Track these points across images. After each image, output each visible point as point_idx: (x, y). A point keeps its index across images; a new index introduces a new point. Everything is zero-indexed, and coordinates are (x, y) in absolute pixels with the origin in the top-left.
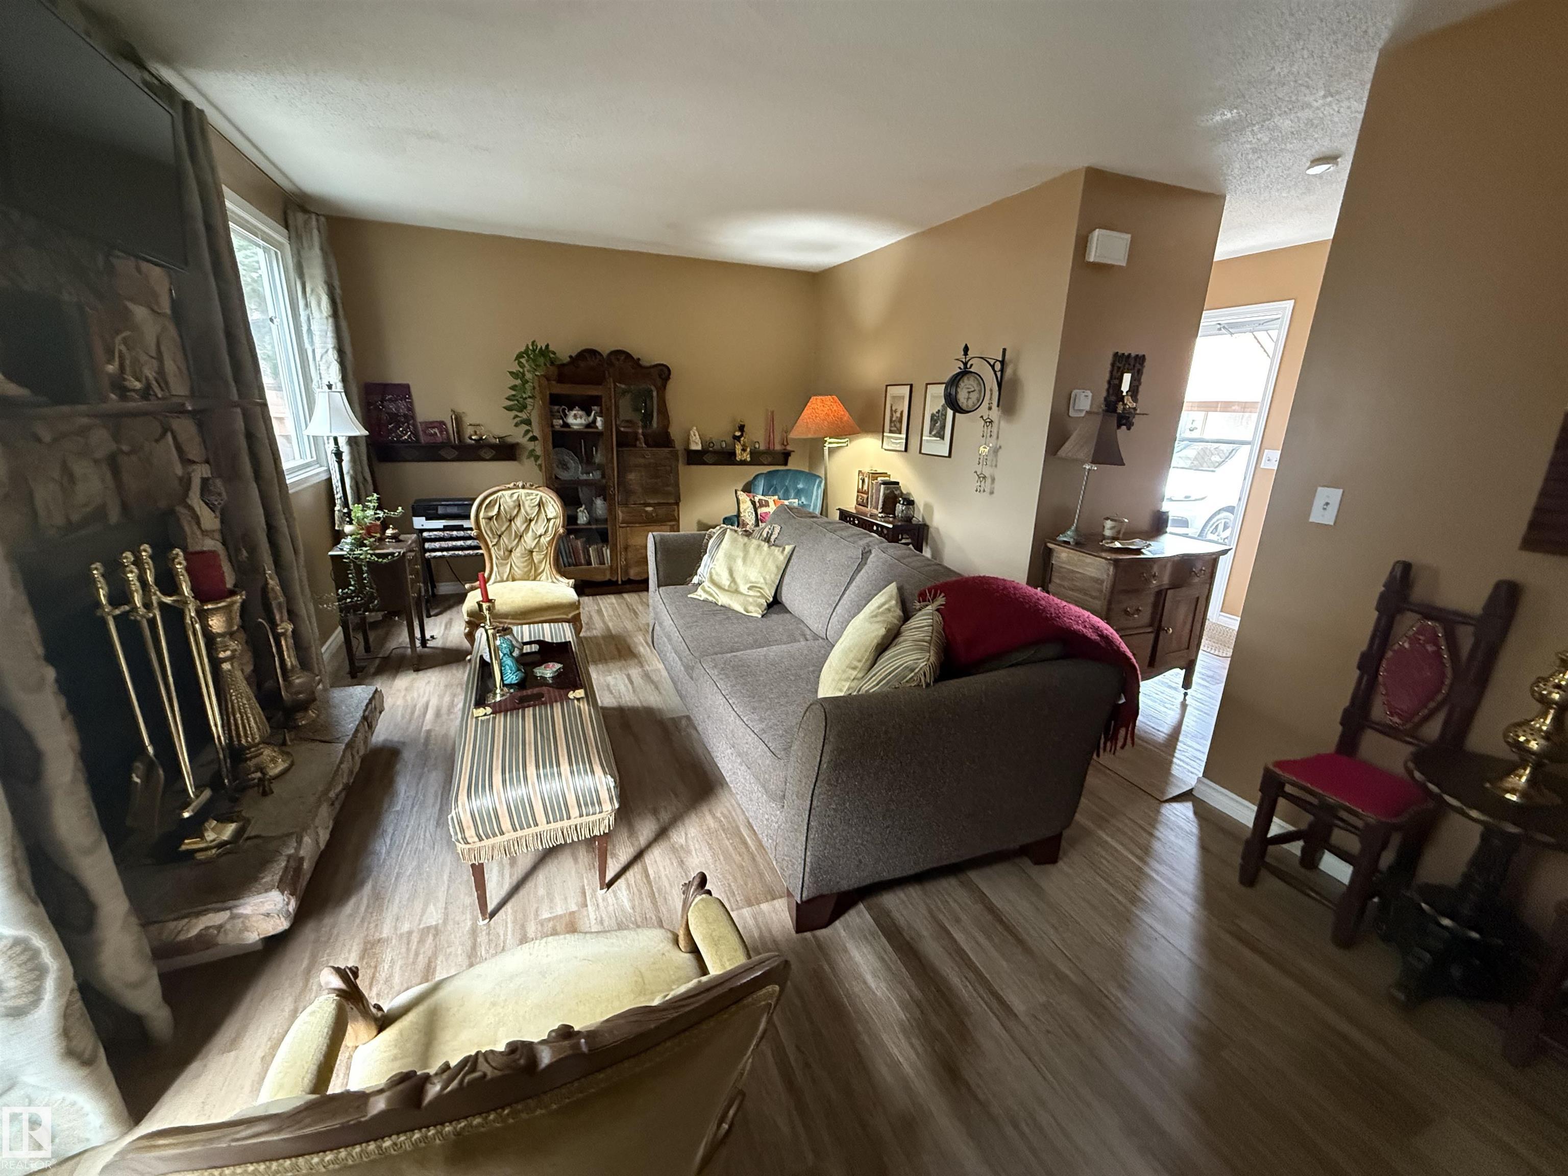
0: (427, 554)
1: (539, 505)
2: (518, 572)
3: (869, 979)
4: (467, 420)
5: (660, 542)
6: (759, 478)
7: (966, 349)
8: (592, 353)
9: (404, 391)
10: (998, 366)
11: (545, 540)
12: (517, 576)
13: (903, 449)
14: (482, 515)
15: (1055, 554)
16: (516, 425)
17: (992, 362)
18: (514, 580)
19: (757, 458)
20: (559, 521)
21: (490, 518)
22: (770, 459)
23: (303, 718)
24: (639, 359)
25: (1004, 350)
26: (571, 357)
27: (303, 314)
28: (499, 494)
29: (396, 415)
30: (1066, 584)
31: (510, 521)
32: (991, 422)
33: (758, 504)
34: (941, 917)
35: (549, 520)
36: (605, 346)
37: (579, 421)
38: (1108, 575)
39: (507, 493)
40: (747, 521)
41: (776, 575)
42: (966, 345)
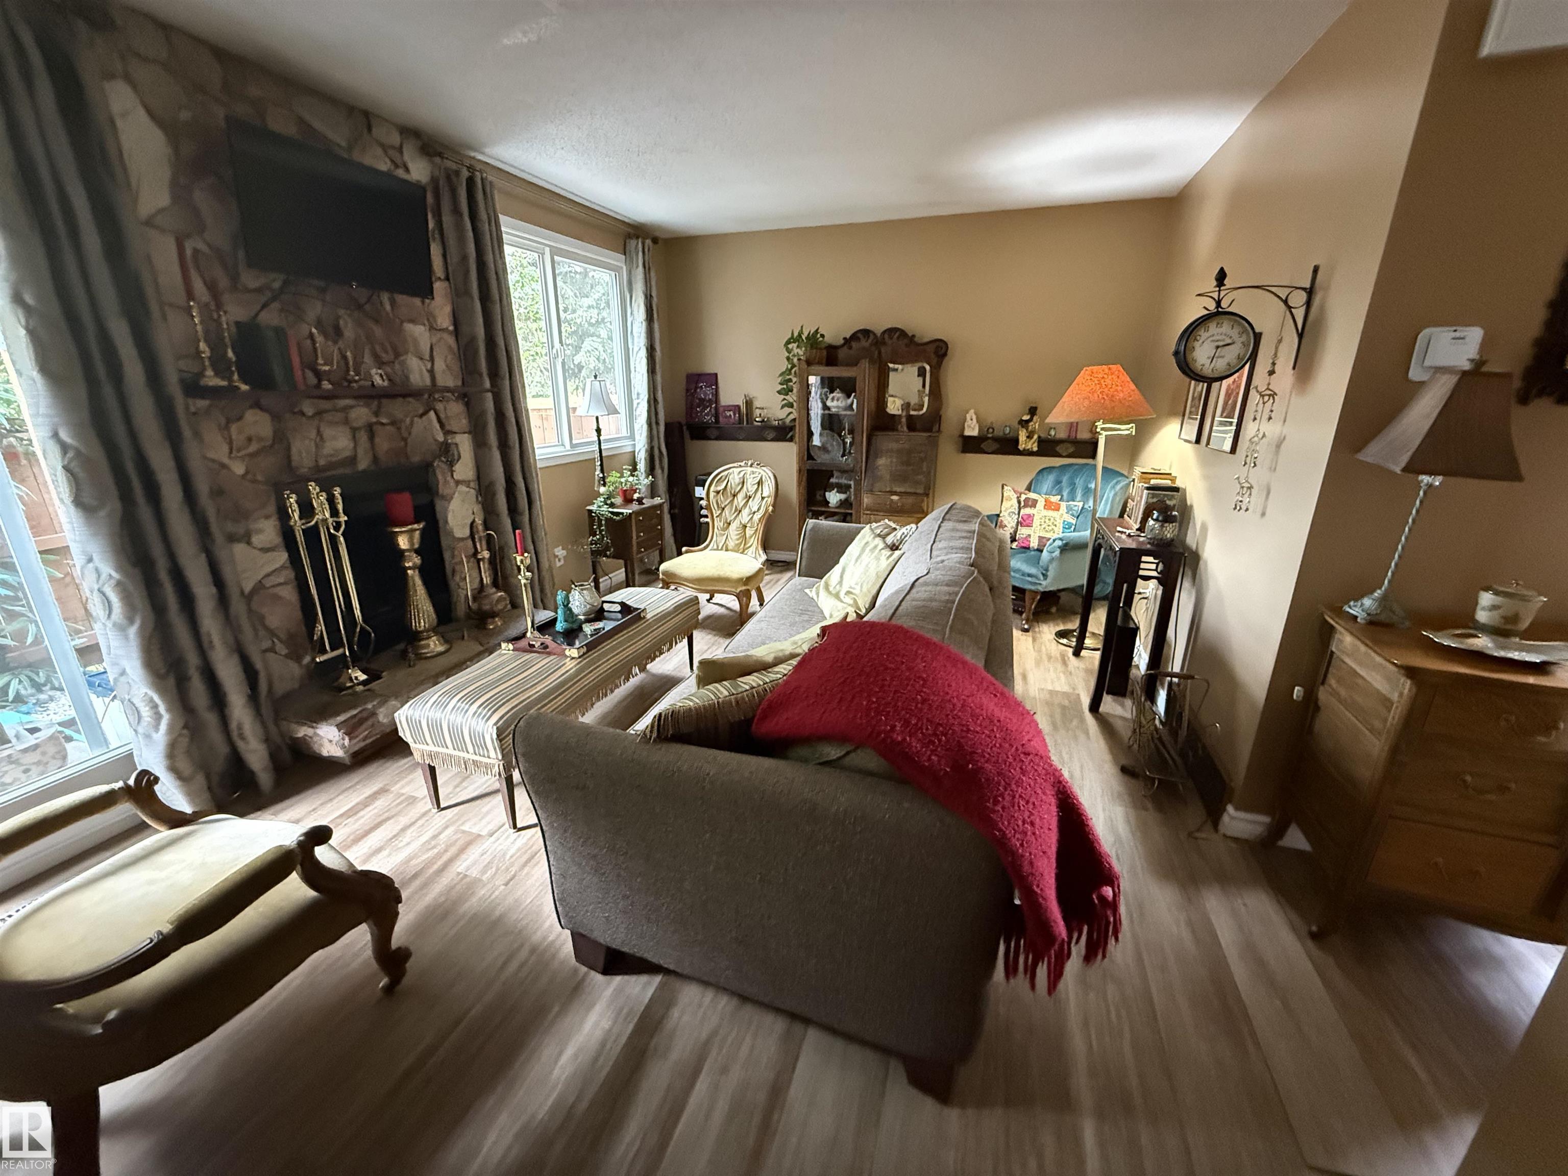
0: (702, 520)
1: (759, 483)
2: (731, 544)
4: (757, 404)
5: (811, 530)
6: (1050, 473)
7: (1221, 277)
8: (866, 333)
9: (713, 379)
10: (1298, 299)
11: (757, 517)
12: (730, 547)
13: (1194, 438)
14: (712, 489)
15: (1337, 636)
16: (783, 407)
17: (1283, 293)
18: (727, 550)
19: (1047, 447)
20: (770, 500)
21: (718, 492)
22: (1071, 450)
23: (492, 623)
24: (914, 336)
25: (1316, 270)
26: (845, 339)
27: (629, 319)
28: (731, 471)
29: (704, 400)
30: (1343, 692)
31: (734, 496)
32: (1273, 395)
33: (1022, 504)
35: (763, 498)
36: (879, 326)
37: (835, 403)
38: (1401, 695)
39: (736, 470)
40: (1005, 522)
41: (874, 584)
42: (1222, 269)
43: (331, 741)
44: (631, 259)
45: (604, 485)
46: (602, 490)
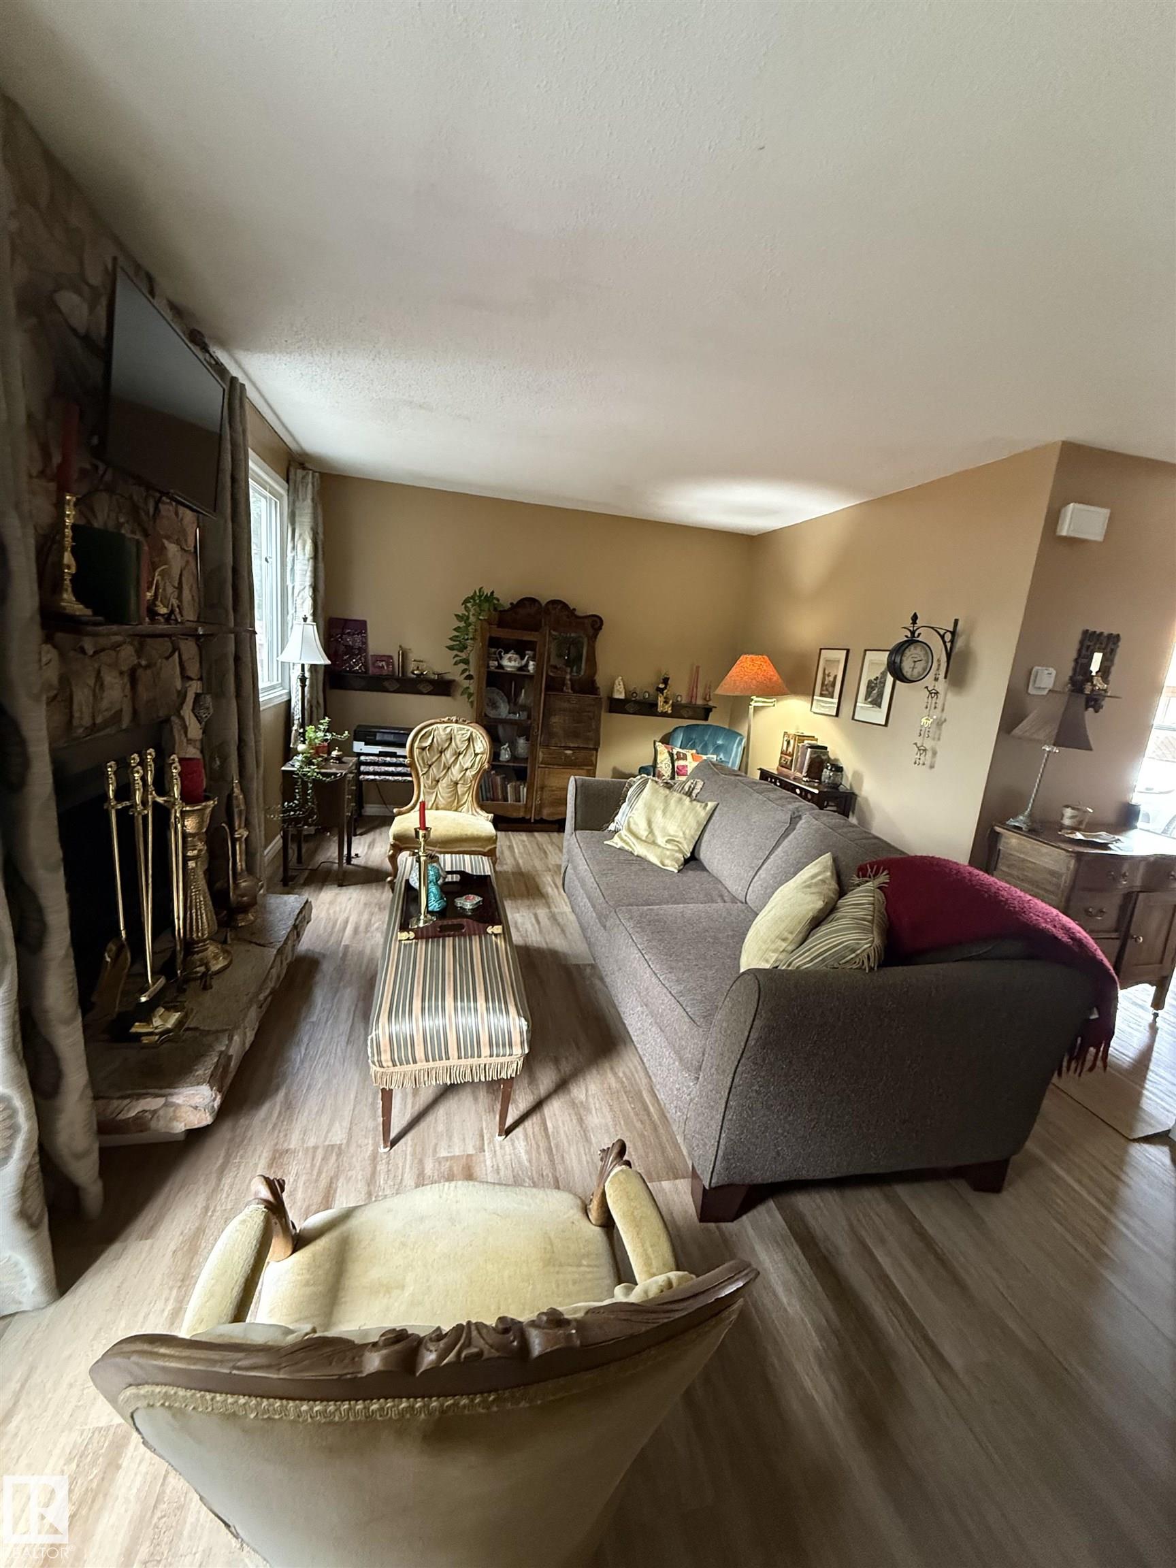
0: (361, 777)
1: (469, 740)
2: (441, 802)
3: (780, 1290)
4: (412, 656)
5: (582, 785)
6: (678, 731)
7: (915, 618)
8: (532, 601)
9: (361, 626)
10: (948, 637)
11: (470, 774)
12: (440, 807)
13: (834, 714)
14: (416, 745)
15: (1003, 840)
16: (456, 664)
17: (942, 632)
18: (437, 809)
19: (678, 711)
20: (485, 757)
21: (423, 749)
22: (690, 713)
23: (243, 920)
24: (574, 609)
25: (956, 621)
26: (512, 604)
27: (290, 555)
28: (434, 726)
29: (352, 648)
30: (1015, 873)
31: (441, 752)
32: (937, 693)
33: (675, 757)
34: (863, 1233)
35: (476, 755)
36: (545, 596)
37: (513, 664)
38: (1068, 869)
39: (441, 726)
40: (663, 772)
41: (696, 831)
42: (915, 614)
43: (196, 1108)
44: (296, 490)
45: (304, 742)
46: (301, 747)
